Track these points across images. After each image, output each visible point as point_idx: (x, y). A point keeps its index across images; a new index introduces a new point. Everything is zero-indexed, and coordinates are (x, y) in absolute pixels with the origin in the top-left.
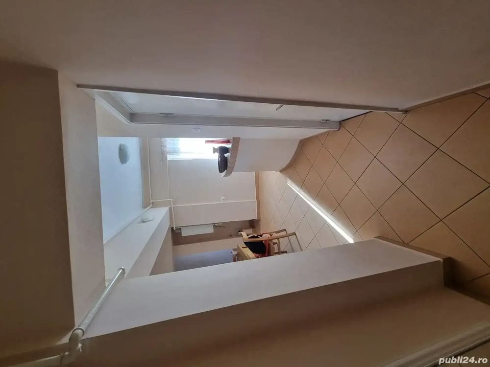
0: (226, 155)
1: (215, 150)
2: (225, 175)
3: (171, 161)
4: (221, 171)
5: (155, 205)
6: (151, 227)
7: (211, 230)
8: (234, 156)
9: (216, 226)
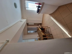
0: (39, 9)
1: (37, 7)
2: (38, 14)
3: (27, 10)
4: (37, 12)
5: (24, 18)
6: (22, 23)
7: (33, 24)
8: (41, 9)
9: (34, 24)
